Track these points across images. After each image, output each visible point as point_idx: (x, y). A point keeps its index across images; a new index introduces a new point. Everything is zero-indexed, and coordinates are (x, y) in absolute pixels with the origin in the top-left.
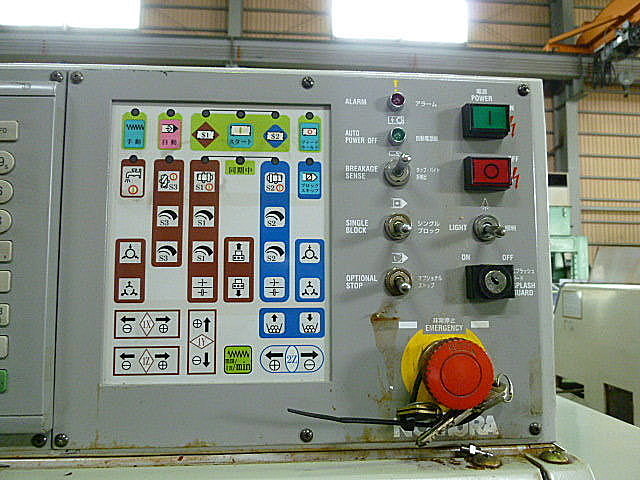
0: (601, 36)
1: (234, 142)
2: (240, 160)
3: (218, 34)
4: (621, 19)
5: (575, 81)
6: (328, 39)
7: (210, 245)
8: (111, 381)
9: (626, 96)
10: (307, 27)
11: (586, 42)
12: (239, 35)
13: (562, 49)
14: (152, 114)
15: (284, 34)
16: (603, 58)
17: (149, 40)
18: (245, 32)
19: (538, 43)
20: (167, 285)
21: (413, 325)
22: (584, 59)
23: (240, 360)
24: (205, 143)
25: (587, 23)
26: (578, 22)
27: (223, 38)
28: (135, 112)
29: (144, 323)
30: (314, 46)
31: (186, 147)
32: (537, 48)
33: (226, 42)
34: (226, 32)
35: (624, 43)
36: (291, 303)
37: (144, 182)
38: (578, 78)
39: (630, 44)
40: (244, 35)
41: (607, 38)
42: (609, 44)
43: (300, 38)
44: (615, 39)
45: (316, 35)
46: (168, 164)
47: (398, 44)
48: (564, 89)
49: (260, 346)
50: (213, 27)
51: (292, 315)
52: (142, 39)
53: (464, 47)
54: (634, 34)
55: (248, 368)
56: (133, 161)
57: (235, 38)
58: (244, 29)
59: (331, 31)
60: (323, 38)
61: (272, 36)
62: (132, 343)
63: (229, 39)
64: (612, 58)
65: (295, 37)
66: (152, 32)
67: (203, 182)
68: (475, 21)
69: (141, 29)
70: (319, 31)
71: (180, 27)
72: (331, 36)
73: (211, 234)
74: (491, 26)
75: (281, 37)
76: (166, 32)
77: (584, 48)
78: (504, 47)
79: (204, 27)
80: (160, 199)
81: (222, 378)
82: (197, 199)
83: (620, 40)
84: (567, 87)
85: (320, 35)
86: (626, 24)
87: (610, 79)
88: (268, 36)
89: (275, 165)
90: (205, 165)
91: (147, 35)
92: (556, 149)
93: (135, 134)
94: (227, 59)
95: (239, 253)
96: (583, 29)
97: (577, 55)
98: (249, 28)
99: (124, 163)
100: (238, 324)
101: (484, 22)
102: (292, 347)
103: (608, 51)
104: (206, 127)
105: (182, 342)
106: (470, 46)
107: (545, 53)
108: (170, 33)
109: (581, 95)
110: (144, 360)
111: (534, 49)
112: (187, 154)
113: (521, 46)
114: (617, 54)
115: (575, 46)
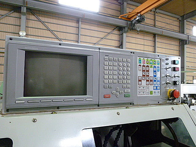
0: (133, 16)
1: (151, 63)
2: (151, 66)
4: (138, 13)
5: (126, 28)
6: (57, 4)
7: (148, 77)
8: (138, 96)
9: (138, 33)
11: (129, 17)
13: (123, 18)
14: (142, 58)
16: (133, 23)
19: (117, 16)
20: (144, 82)
21: (169, 88)
22: (128, 22)
23: (151, 93)
24: (148, 63)
25: (130, 12)
26: (128, 12)
28: (140, 58)
29: (142, 88)
31: (146, 64)
32: (117, 17)
35: (138, 19)
36: (156, 85)
37: (141, 68)
38: (127, 27)
39: (140, 20)
41: (135, 17)
42: (135, 19)
44: (136, 18)
46: (144, 66)
47: (78, 9)
48: (123, 29)
49: (153, 91)
51: (157, 87)
53: (98, 14)
54: (141, 18)
55: (152, 94)
56: (140, 65)
59: (58, 1)
62: (141, 90)
64: (135, 23)
67: (147, 69)
68: (101, 6)
72: (58, 3)
73: (148, 76)
74: (105, 8)
77: (129, 19)
78: (108, 15)
80: (143, 71)
81: (150, 95)
82: (147, 71)
83: (137, 19)
84: (124, 29)
86: (139, 15)
87: (134, 28)
89: (155, 67)
90: (148, 66)
92: (120, 45)
93: (140, 61)
95: (151, 79)
96: (129, 14)
97: (127, 21)
99: (139, 65)
100: (151, 88)
101: (103, 7)
102: (157, 91)
103: (134, 21)
104: (148, 61)
105: (145, 90)
106: (99, 13)
107: (119, 19)
109: (127, 32)
110: (141, 93)
111: (116, 17)
112: (146, 65)
113: (113, 15)
114: (136, 22)
115: (127, 18)
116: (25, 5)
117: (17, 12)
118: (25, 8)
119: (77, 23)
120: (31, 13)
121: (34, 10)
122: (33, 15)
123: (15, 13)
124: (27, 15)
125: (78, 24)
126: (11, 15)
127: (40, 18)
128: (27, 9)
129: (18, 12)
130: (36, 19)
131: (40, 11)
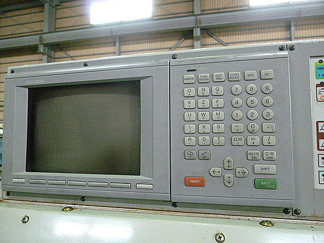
3: (189, 14)
10: (235, 3)
12: (199, 13)
15: (222, 9)
17: (157, 21)
18: (202, 11)
27: (192, 16)
30: (239, 13)
33: (193, 18)
34: (193, 12)
40: (202, 12)
43: (231, 9)
45: (240, 7)
50: (186, 11)
52: (152, 22)
57: (198, 15)
58: (202, 9)
59: (249, 3)
60: (244, 8)
61: (216, 11)
63: (195, 15)
65: (229, 10)
66: (157, 18)
69: (153, 17)
70: (241, 5)
71: (170, 13)
72: (248, 6)
75: (221, 10)
76: (164, 17)
79: (182, 12)
85: (242, 7)
88: (214, 11)
91: (154, 20)
94: (194, 26)
98: (204, 9)
108: (166, 17)
116: (199, 25)
117: (188, 39)
118: (199, 30)
119: (286, 31)
120: (208, 34)
121: (212, 30)
122: (212, 37)
123: (186, 41)
124: (202, 40)
125: (288, 33)
126: (182, 45)
127: (222, 38)
128: (201, 29)
129: (190, 38)
130: (215, 42)
131: (220, 27)
